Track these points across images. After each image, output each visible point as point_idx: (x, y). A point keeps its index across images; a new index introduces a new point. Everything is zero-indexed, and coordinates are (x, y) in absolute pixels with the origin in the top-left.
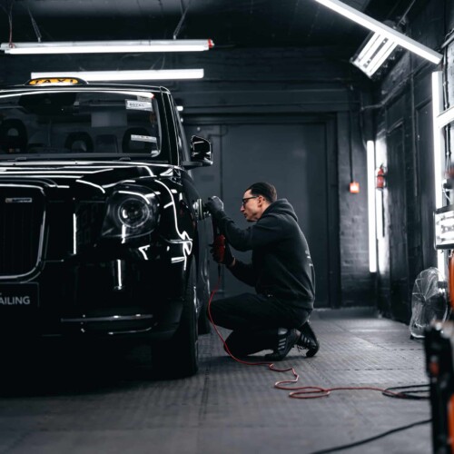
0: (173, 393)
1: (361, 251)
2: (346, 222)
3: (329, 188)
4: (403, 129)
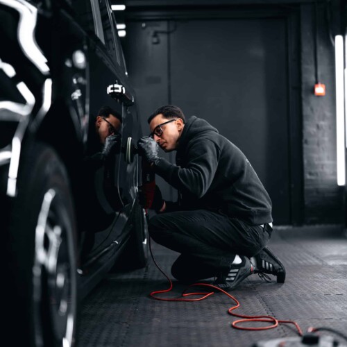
1: (327, 162)
2: (309, 128)
3: (291, 91)
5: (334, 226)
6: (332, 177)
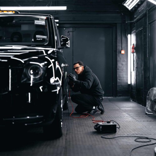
1: (125, 76)
2: (119, 65)
3: (113, 52)
4: (143, 31)
5: (127, 97)
6: (126, 81)
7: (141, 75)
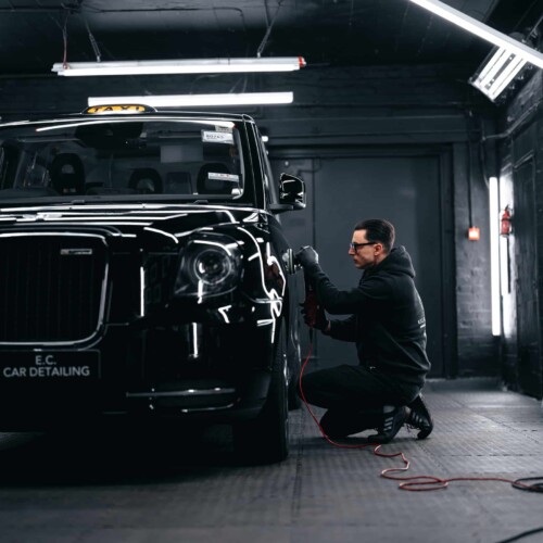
0: (260, 482)
1: (482, 310)
2: (463, 275)
3: (443, 234)
4: (533, 164)
5: (489, 379)
6: (486, 327)
7: (530, 303)
